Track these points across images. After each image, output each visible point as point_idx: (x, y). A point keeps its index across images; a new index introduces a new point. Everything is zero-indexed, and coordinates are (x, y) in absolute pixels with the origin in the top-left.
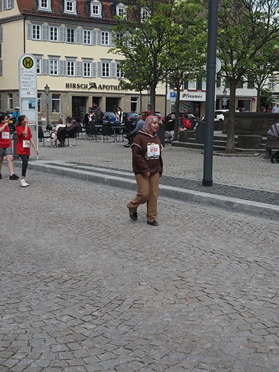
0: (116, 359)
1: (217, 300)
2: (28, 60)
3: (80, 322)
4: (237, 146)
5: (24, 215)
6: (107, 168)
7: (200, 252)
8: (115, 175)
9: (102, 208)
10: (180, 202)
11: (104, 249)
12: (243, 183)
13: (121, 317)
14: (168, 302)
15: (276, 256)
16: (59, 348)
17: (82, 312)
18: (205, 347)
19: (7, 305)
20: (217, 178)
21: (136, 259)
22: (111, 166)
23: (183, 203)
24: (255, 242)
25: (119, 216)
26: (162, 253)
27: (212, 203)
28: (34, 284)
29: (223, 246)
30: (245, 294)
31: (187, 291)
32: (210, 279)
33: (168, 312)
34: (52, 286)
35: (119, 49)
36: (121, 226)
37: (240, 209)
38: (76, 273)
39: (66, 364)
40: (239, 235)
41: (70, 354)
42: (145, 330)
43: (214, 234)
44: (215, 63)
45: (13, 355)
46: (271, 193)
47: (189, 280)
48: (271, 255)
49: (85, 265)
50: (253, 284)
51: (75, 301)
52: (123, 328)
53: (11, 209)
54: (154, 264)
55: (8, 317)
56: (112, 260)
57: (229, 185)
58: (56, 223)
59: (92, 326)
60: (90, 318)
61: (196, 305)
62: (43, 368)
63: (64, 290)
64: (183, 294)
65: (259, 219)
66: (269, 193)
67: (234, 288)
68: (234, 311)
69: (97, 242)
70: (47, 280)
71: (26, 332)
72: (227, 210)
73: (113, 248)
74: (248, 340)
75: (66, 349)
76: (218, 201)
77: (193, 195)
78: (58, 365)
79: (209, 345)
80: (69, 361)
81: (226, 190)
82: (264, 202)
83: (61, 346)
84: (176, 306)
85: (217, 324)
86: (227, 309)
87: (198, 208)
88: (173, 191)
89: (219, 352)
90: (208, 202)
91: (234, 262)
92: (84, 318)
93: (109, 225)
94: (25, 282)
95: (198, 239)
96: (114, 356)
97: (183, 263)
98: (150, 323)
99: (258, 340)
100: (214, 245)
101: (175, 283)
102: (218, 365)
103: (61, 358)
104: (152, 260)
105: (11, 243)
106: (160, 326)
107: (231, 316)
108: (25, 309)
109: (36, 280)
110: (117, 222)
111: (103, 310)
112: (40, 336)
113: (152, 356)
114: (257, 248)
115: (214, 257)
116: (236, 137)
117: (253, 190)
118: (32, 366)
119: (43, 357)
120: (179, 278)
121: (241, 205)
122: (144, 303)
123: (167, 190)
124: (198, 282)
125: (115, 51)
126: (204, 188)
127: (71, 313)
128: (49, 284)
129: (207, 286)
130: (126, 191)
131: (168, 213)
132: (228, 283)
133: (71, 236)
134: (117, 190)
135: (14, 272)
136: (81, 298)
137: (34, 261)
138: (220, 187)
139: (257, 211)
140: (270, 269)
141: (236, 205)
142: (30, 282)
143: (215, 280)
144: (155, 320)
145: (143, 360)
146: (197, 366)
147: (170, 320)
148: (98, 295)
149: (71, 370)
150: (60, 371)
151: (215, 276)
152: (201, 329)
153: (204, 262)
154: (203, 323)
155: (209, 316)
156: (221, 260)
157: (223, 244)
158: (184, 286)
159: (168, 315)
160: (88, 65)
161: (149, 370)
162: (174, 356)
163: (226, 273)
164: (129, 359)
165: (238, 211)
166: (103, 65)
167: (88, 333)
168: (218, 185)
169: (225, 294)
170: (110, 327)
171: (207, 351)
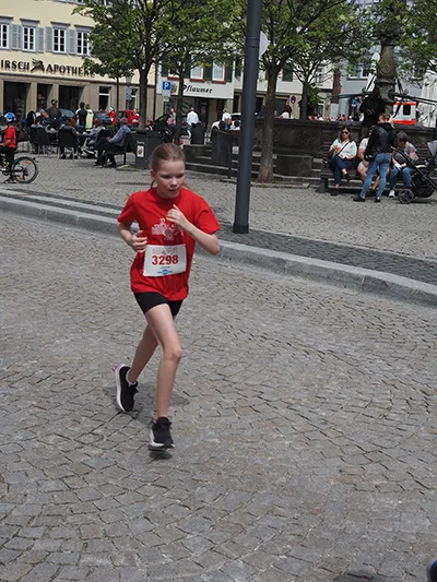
0: (144, 501)
1: (284, 411)
3: (77, 445)
4: (275, 170)
6: (76, 201)
7: (244, 337)
8: (91, 212)
9: (77, 264)
11: (93, 329)
12: (295, 229)
13: (141, 437)
14: (208, 413)
15: (359, 344)
16: (52, 485)
17: (77, 429)
18: (277, 482)
20: (256, 221)
22: (81, 198)
23: (205, 259)
24: (325, 321)
25: (107, 278)
26: (186, 337)
27: (251, 260)
29: (278, 327)
30: (324, 402)
31: (236, 396)
32: (267, 378)
33: (211, 428)
34: (21, 387)
35: (90, 9)
36: (114, 293)
37: (296, 270)
38: (56, 368)
39: (68, 510)
40: (300, 311)
41: (70, 494)
42: (182, 457)
43: (261, 308)
44: (258, 40)
46: (340, 247)
47: (235, 379)
48: (352, 342)
49: (67, 355)
50: (333, 387)
51: (63, 412)
52: (148, 455)
56: (109, 348)
57: (274, 232)
58: (7, 288)
59: (96, 452)
60: (91, 439)
61: (251, 418)
62: (33, 518)
63: (41, 394)
64: (229, 401)
65: (326, 287)
66: (336, 246)
67: (305, 392)
68: (312, 428)
69: (79, 318)
70: (11, 378)
72: (275, 271)
73: (108, 328)
74: (341, 471)
75: (62, 486)
76: (261, 257)
78: (55, 512)
79: (283, 479)
80: (72, 506)
81: (269, 241)
82: (332, 260)
83: (53, 483)
84: (223, 419)
85: (290, 447)
86: (300, 425)
87: (230, 267)
89: (299, 489)
90: (244, 258)
91: (298, 353)
92: (82, 439)
93: (95, 292)
95: (238, 316)
96: (141, 498)
97: (221, 353)
98: (187, 446)
99: (355, 471)
100: (263, 325)
101: (214, 383)
102: (303, 510)
103: (58, 500)
106: (203, 451)
107: (309, 435)
110: (106, 287)
111: (110, 426)
112: (17, 467)
113: (199, 496)
114: (331, 331)
115: (267, 344)
116: (275, 157)
117: (311, 242)
118: (14, 513)
119: (28, 500)
120: (219, 377)
121: (297, 264)
122: (172, 415)
124: (250, 382)
125: (84, 11)
126: (235, 236)
127: (60, 431)
128: (15, 385)
129: (264, 389)
130: (112, 237)
132: (296, 385)
133: (37, 308)
134: (97, 235)
136: (71, 407)
138: (261, 235)
139: (324, 274)
140: (354, 363)
141: (291, 265)
143: (275, 380)
144: (195, 441)
145: (186, 503)
146: (270, 511)
147: (217, 441)
148: (98, 402)
149: (77, 519)
150: (60, 521)
151: (274, 374)
152: (267, 455)
153: (253, 352)
154: (269, 446)
155: (275, 436)
156: (279, 349)
157: (277, 324)
158: (229, 389)
159: (212, 433)
160: (32, 31)
161: (199, 518)
162: (233, 497)
163: (290, 369)
164: (163, 502)
165: (292, 274)
166: (56, 32)
167: (92, 462)
168: (257, 232)
169: (293, 402)
170: (125, 452)
171: (281, 489)
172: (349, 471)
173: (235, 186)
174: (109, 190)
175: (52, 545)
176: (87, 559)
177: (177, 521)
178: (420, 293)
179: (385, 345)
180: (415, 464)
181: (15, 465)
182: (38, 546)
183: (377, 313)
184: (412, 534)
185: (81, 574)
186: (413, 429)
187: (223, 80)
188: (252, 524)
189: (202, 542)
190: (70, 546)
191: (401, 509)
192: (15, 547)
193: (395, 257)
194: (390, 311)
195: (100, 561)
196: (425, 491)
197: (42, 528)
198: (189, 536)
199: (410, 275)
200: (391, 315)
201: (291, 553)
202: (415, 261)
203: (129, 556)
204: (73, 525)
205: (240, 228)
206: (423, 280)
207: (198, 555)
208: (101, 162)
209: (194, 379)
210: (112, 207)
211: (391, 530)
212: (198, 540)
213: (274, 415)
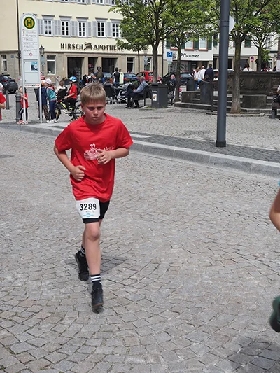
0: (165, 322)
1: (253, 262)
2: (29, 20)
3: (121, 286)
4: (242, 105)
5: (40, 178)
7: (226, 214)
10: (195, 164)
11: (129, 212)
12: (256, 143)
13: (161, 280)
14: (204, 264)
16: (106, 312)
17: (120, 276)
18: (251, 308)
19: (43, 271)
20: (230, 139)
21: (163, 221)
23: (198, 164)
25: (136, 179)
26: (188, 215)
27: (228, 164)
28: (66, 248)
29: (247, 207)
30: (279, 256)
31: (222, 253)
32: (242, 240)
33: (206, 274)
35: (120, 8)
36: (141, 188)
37: (258, 170)
38: (106, 237)
39: (117, 329)
40: (262, 196)
41: (117, 318)
42: (188, 292)
43: (236, 195)
44: (228, 21)
45: (61, 320)
47: (221, 242)
49: (113, 229)
51: (111, 265)
52: (166, 292)
53: (25, 173)
54: (182, 226)
55: (48, 282)
56: (139, 223)
57: (242, 145)
59: (133, 290)
60: (130, 282)
61: (232, 266)
62: (95, 333)
64: (217, 256)
67: (267, 249)
68: (272, 272)
69: (119, 205)
71: (69, 296)
72: (244, 170)
73: (138, 211)
75: (113, 313)
76: (234, 162)
77: (208, 157)
78: (108, 329)
79: (254, 306)
80: (119, 325)
81: (240, 151)
83: (107, 310)
84: (213, 268)
85: (259, 285)
86: (264, 270)
87: (215, 169)
88: (188, 153)
90: (224, 163)
91: (261, 223)
92: (124, 282)
93: (129, 188)
94: (56, 247)
95: (221, 201)
96: (162, 319)
97: (211, 225)
98: (191, 286)
100: (238, 206)
101: (207, 245)
102: (268, 326)
103: (110, 322)
104: (180, 223)
105: (33, 208)
106: (202, 289)
107: (270, 277)
108: (63, 274)
109: (67, 245)
110: (136, 185)
111: (141, 273)
113: (200, 318)
115: (240, 218)
116: (241, 97)
117: (267, 151)
118: (83, 330)
119: (91, 322)
120: (210, 240)
121: (258, 166)
122: (181, 266)
123: (181, 152)
124: (230, 243)
125: (116, 10)
126: (218, 149)
127: (110, 277)
129: (240, 247)
130: (138, 153)
131: (185, 174)
132: (260, 244)
135: (43, 237)
136: (116, 261)
137: (61, 226)
139: (277, 171)
141: (254, 166)
142: (61, 247)
143: (246, 242)
144: (195, 282)
145: (192, 322)
146: (247, 327)
147: (211, 282)
148: (133, 258)
149: (122, 334)
150: (112, 335)
151: (246, 237)
152: (244, 290)
153: (231, 223)
154: (244, 284)
155: (247, 278)
156: (249, 221)
157: (247, 205)
158: (217, 248)
159: (206, 277)
160: (84, 24)
161: (200, 332)
162: (222, 318)
163: (256, 234)
164: (177, 322)
165: (255, 172)
166: (99, 24)
167: (131, 297)
168: (232, 146)
169: (259, 256)
170: (152, 290)
171: (254, 312)
173: (216, 117)
174: (136, 123)
175: (107, 350)
176: (129, 359)
177: (186, 334)
181: (82, 300)
182: (98, 351)
185: (126, 369)
187: (206, 49)
188: (235, 336)
189: (203, 347)
190: (118, 351)
192: (84, 351)
195: (138, 360)
197: (100, 340)
198: (194, 344)
201: (261, 355)
203: (157, 358)
204: (120, 337)
205: (220, 144)
207: (200, 356)
208: (130, 105)
209: (194, 242)
210: (138, 133)
212: (200, 346)
213: (247, 264)
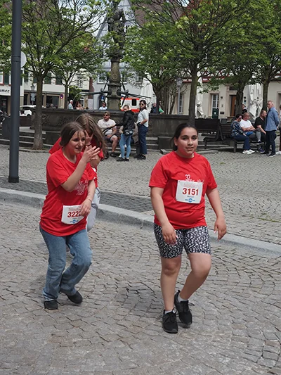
1: (22, 298)
4: (44, 142)
7: (5, 250)
18: (8, 346)
20: (23, 174)
27: (18, 200)
32: (15, 276)
43: (20, 231)
44: (20, 57)
57: (36, 181)
67: (39, 284)
68: (39, 308)
72: (34, 207)
74: (53, 335)
76: (24, 197)
79: (12, 344)
81: (33, 187)
85: (22, 321)
86: (31, 306)
87: (4, 205)
89: (22, 349)
90: (14, 199)
91: (40, 259)
95: (3, 237)
99: (62, 334)
100: (20, 242)
102: (22, 363)
107: (36, 312)
115: (19, 254)
116: (44, 133)
124: (3, 280)
126: (10, 185)
129: (11, 284)
132: (33, 280)
138: (27, 183)
143: (20, 278)
151: (21, 274)
152: (5, 328)
153: (8, 260)
154: (7, 322)
155: (13, 315)
156: (27, 257)
157: (29, 241)
163: (32, 271)
168: (25, 181)
169: (29, 292)
171: (10, 350)
172: (58, 334)
178: (123, 216)
179: (97, 251)
180: (102, 326)
183: (96, 231)
184: (92, 372)
186: (104, 303)
191: (88, 356)
193: (111, 194)
194: (104, 229)
196: (105, 343)
199: (119, 206)
200: (104, 231)
202: (123, 196)
206: (127, 208)
211: (78, 371)
213: (14, 301)
